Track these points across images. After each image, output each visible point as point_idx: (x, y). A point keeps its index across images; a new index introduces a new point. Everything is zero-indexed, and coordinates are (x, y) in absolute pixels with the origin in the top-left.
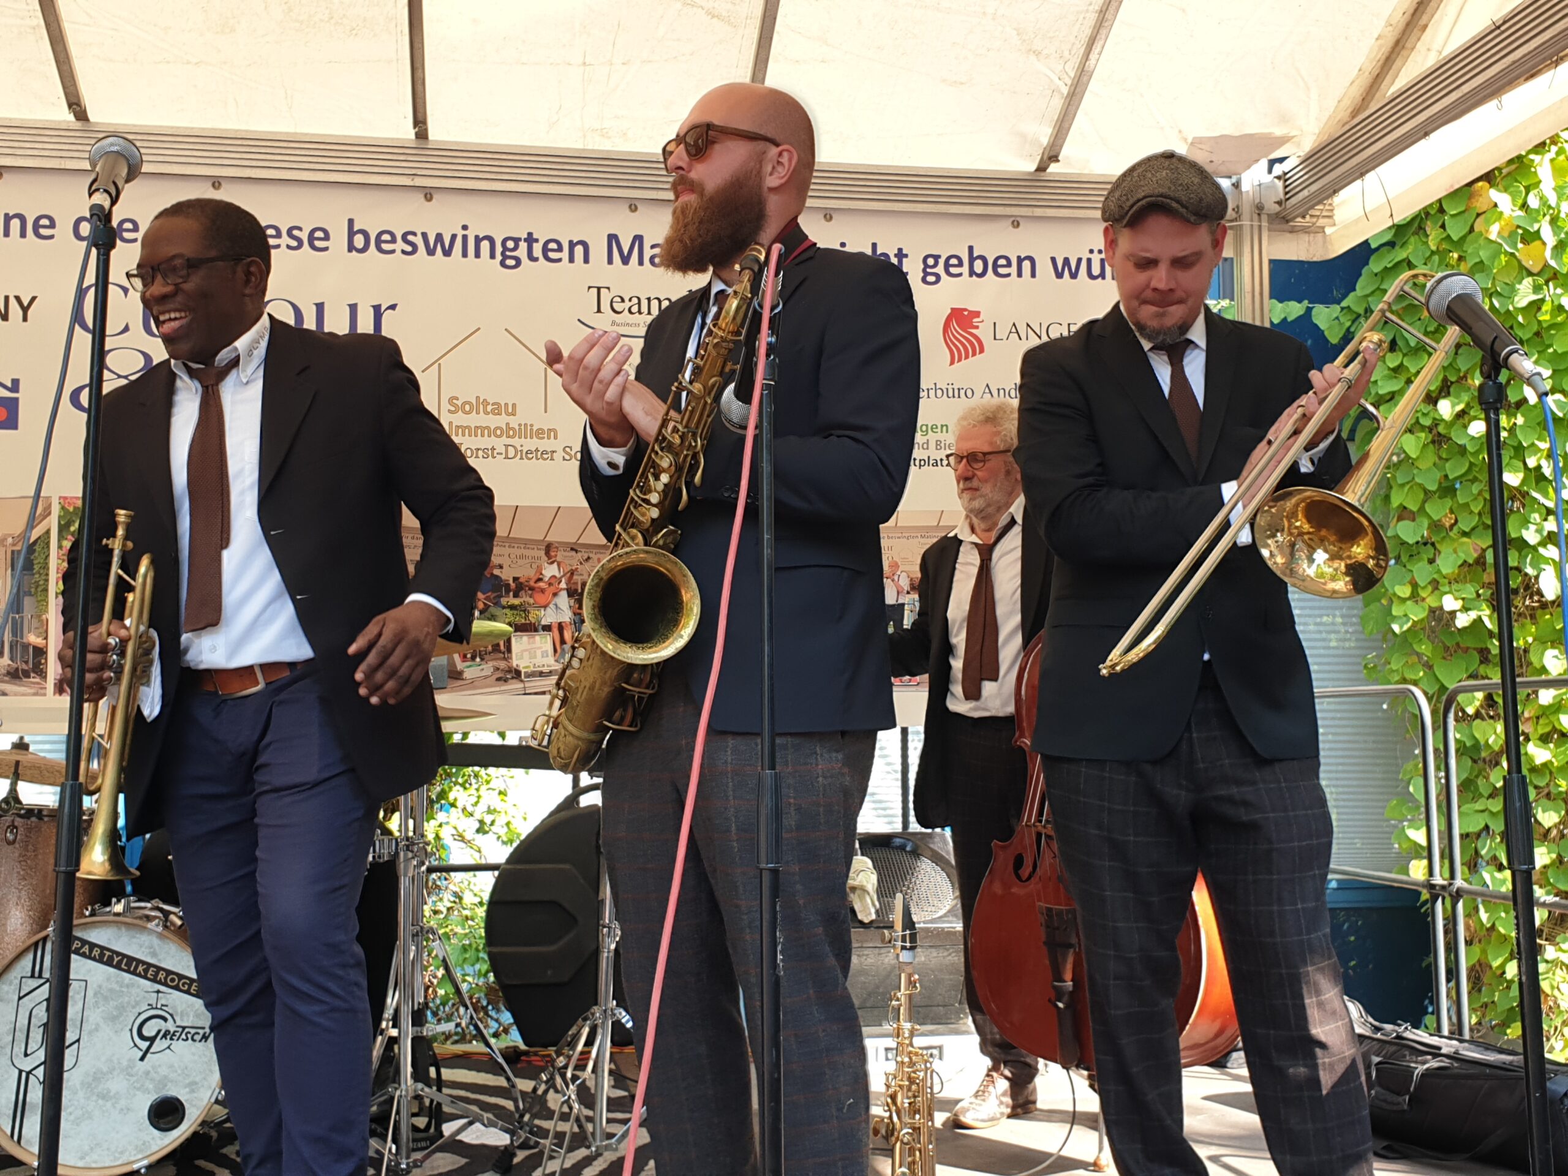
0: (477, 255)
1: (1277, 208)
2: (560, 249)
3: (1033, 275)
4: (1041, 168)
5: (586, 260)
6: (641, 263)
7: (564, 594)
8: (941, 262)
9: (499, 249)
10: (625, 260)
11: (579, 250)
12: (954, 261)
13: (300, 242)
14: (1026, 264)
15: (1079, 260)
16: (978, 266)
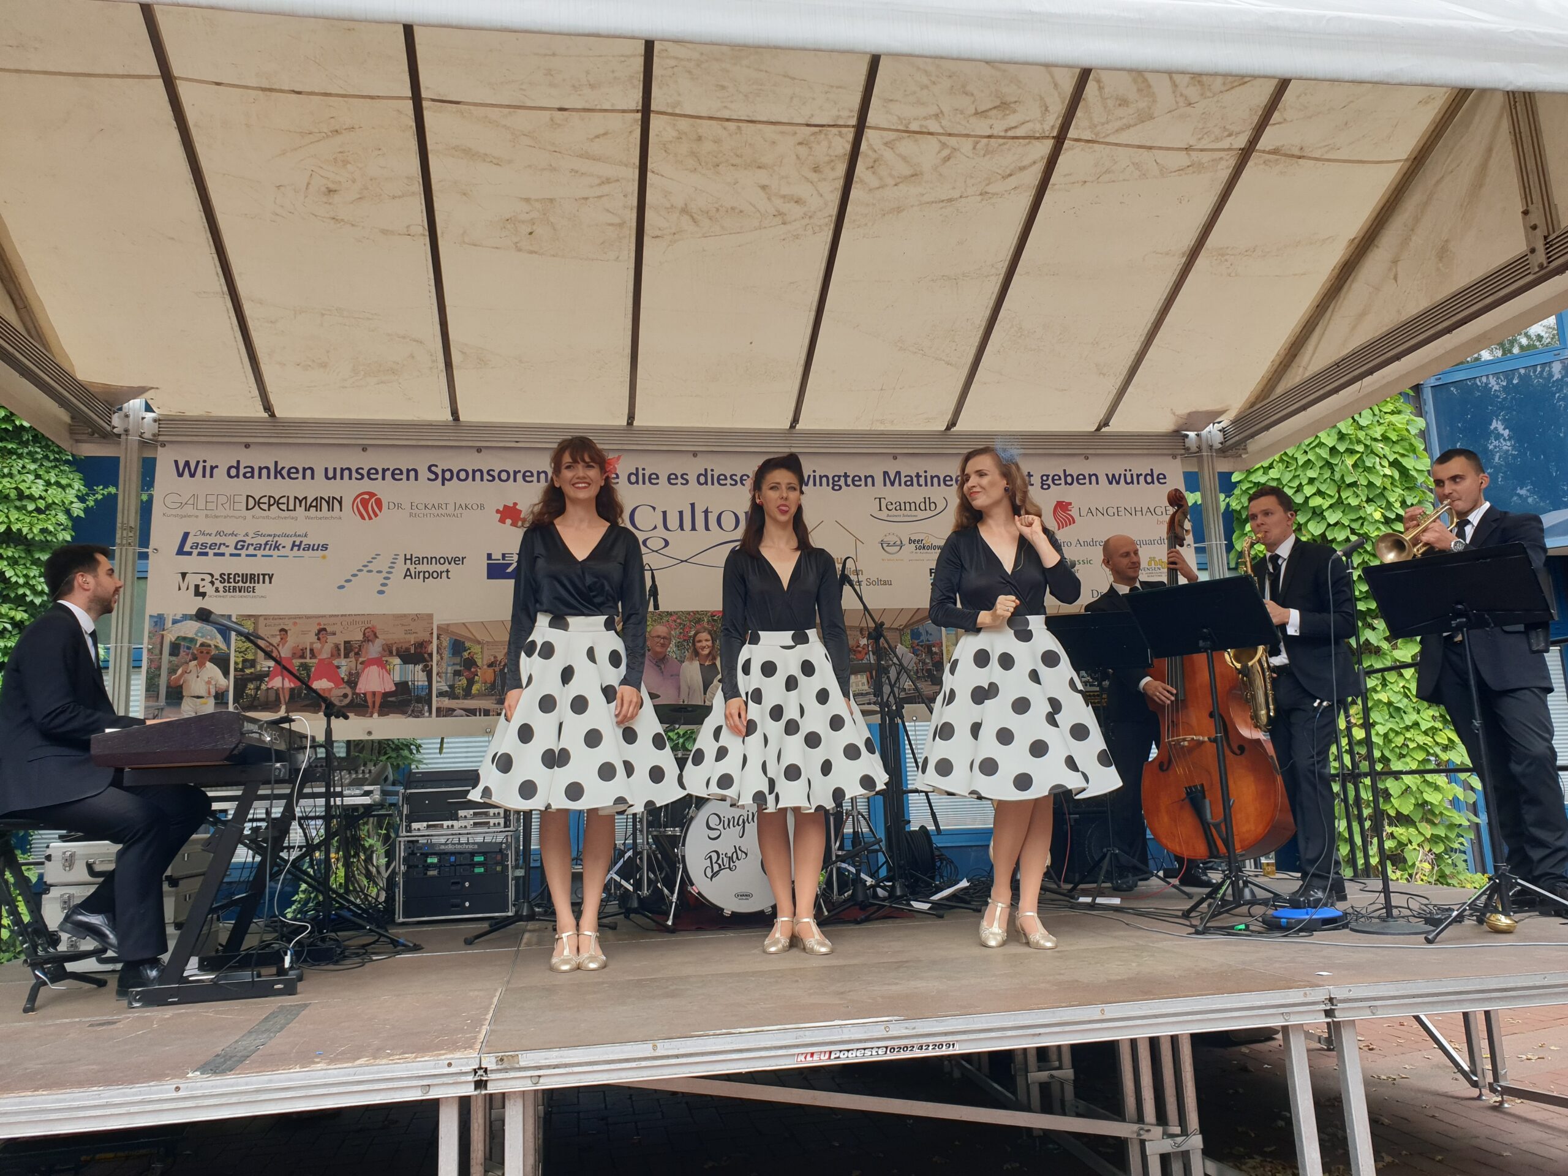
0: (821, 485)
1: (1220, 446)
2: (860, 480)
3: (1097, 483)
4: (1098, 429)
5: (873, 485)
6: (900, 485)
7: (871, 653)
8: (1050, 478)
9: (831, 481)
10: (892, 484)
11: (870, 480)
12: (1056, 477)
13: (736, 481)
14: (1093, 478)
15: (1120, 475)
16: (1069, 479)
